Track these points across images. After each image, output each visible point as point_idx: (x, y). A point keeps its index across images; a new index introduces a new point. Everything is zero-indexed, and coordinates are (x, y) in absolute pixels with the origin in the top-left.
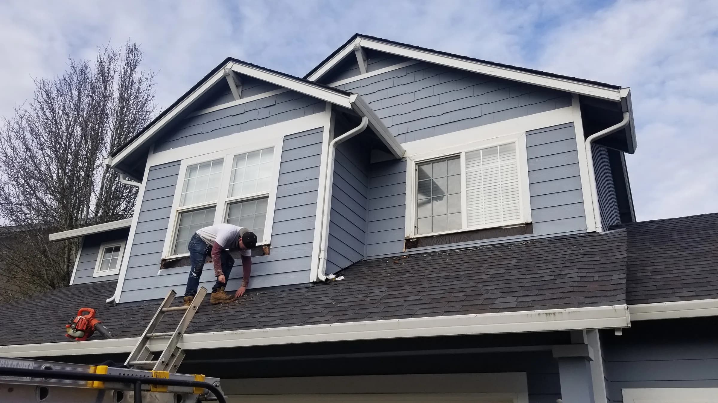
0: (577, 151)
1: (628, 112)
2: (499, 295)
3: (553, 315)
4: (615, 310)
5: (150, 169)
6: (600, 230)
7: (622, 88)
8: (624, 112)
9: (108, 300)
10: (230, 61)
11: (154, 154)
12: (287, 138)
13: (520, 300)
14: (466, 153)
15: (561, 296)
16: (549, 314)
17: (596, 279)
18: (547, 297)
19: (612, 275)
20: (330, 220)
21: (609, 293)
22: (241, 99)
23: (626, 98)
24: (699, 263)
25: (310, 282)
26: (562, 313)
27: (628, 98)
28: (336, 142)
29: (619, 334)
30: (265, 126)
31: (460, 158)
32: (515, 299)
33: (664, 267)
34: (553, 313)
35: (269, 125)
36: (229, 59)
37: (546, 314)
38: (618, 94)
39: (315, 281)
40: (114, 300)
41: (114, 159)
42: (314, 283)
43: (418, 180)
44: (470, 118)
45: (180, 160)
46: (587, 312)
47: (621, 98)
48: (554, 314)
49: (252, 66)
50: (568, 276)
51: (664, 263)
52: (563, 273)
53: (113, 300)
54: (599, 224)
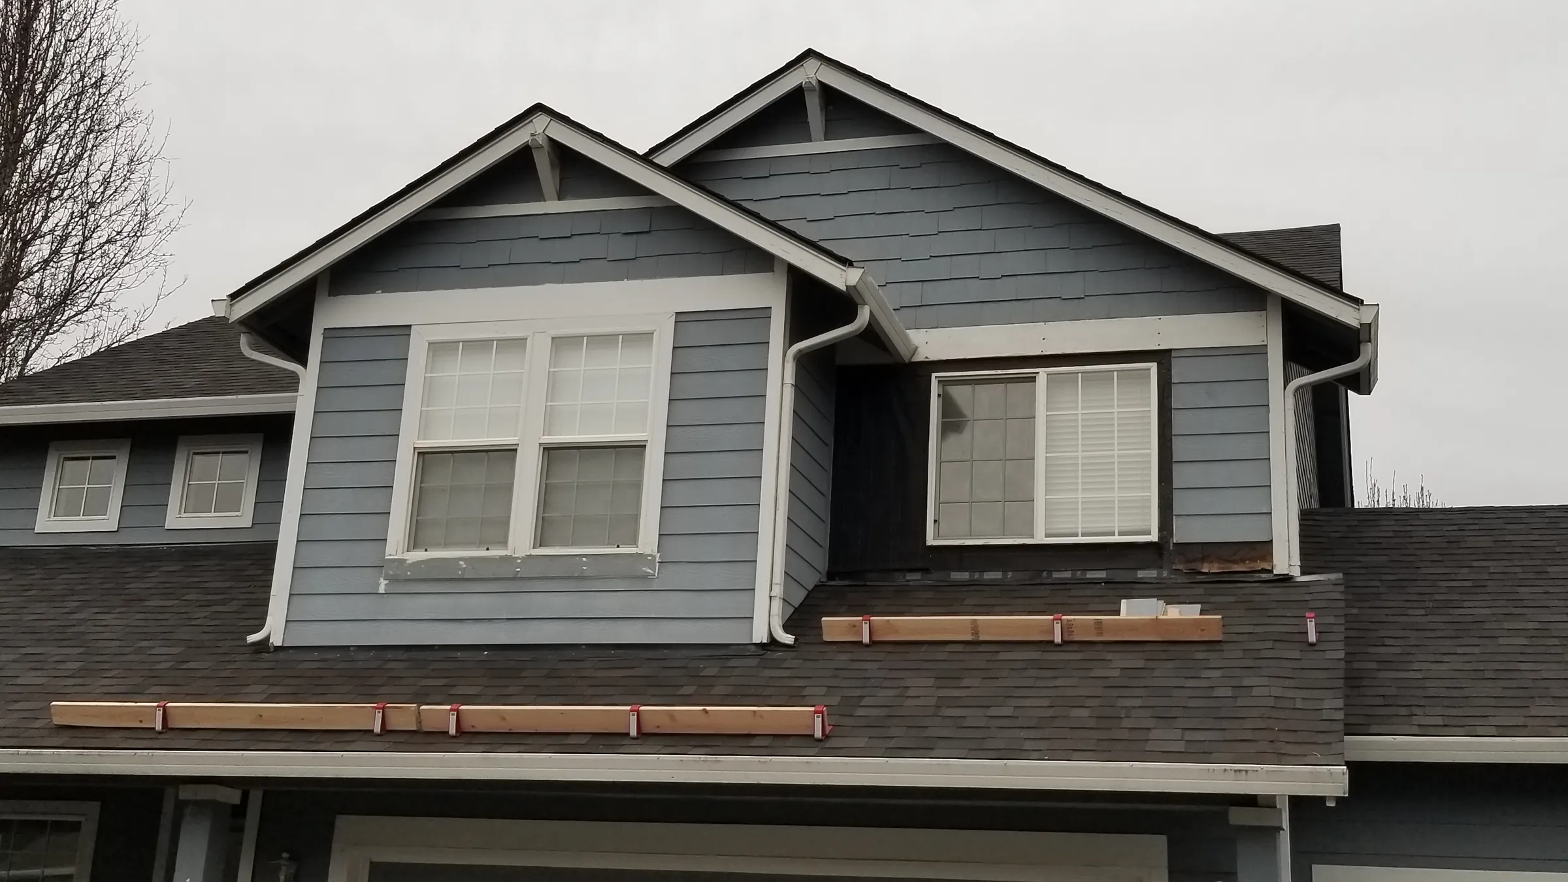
0: (1269, 408)
1: (1370, 342)
2: (1150, 723)
3: (1244, 772)
4: (1331, 773)
5: (323, 334)
6: (1296, 572)
7: (1365, 303)
8: (1362, 342)
9: (252, 638)
10: (540, 111)
11: (332, 298)
12: (682, 318)
13: (1190, 736)
14: (1048, 375)
15: (1248, 735)
16: (1240, 771)
17: (1299, 704)
18: (1228, 736)
19: (1323, 699)
20: (788, 518)
21: (1322, 738)
22: (559, 200)
23: (1370, 324)
24: (1460, 650)
25: (753, 642)
26: (1257, 771)
27: (1372, 325)
28: (800, 351)
29: (1331, 804)
30: (626, 280)
31: (1035, 381)
32: (1177, 734)
33: (1398, 650)
34: (1245, 770)
35: (635, 278)
36: (539, 108)
37: (1235, 771)
38: (1355, 314)
39: (765, 641)
40: (268, 638)
41: (235, 303)
42: (761, 646)
43: (942, 418)
44: (1060, 297)
45: (410, 326)
46: (1292, 772)
47: (1361, 324)
48: (1247, 771)
49: (602, 140)
50: (1255, 692)
51: (1399, 642)
52: (1246, 682)
53: (266, 637)
54: (1296, 561)
